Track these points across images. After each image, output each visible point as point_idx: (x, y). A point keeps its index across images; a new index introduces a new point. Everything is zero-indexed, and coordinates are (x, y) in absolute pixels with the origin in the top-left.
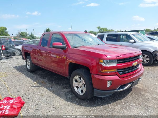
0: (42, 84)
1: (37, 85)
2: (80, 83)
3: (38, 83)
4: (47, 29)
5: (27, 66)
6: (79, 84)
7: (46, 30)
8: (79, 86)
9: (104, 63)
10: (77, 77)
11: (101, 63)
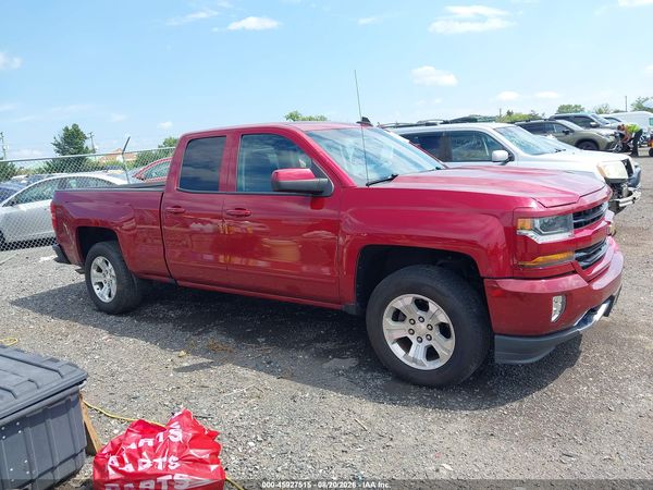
0: (217, 356)
1: (195, 362)
2: (418, 324)
3: (194, 353)
4: (67, 129)
5: (96, 287)
6: (412, 327)
7: (62, 133)
8: (413, 339)
9: (535, 230)
10: (404, 302)
11: (524, 232)
